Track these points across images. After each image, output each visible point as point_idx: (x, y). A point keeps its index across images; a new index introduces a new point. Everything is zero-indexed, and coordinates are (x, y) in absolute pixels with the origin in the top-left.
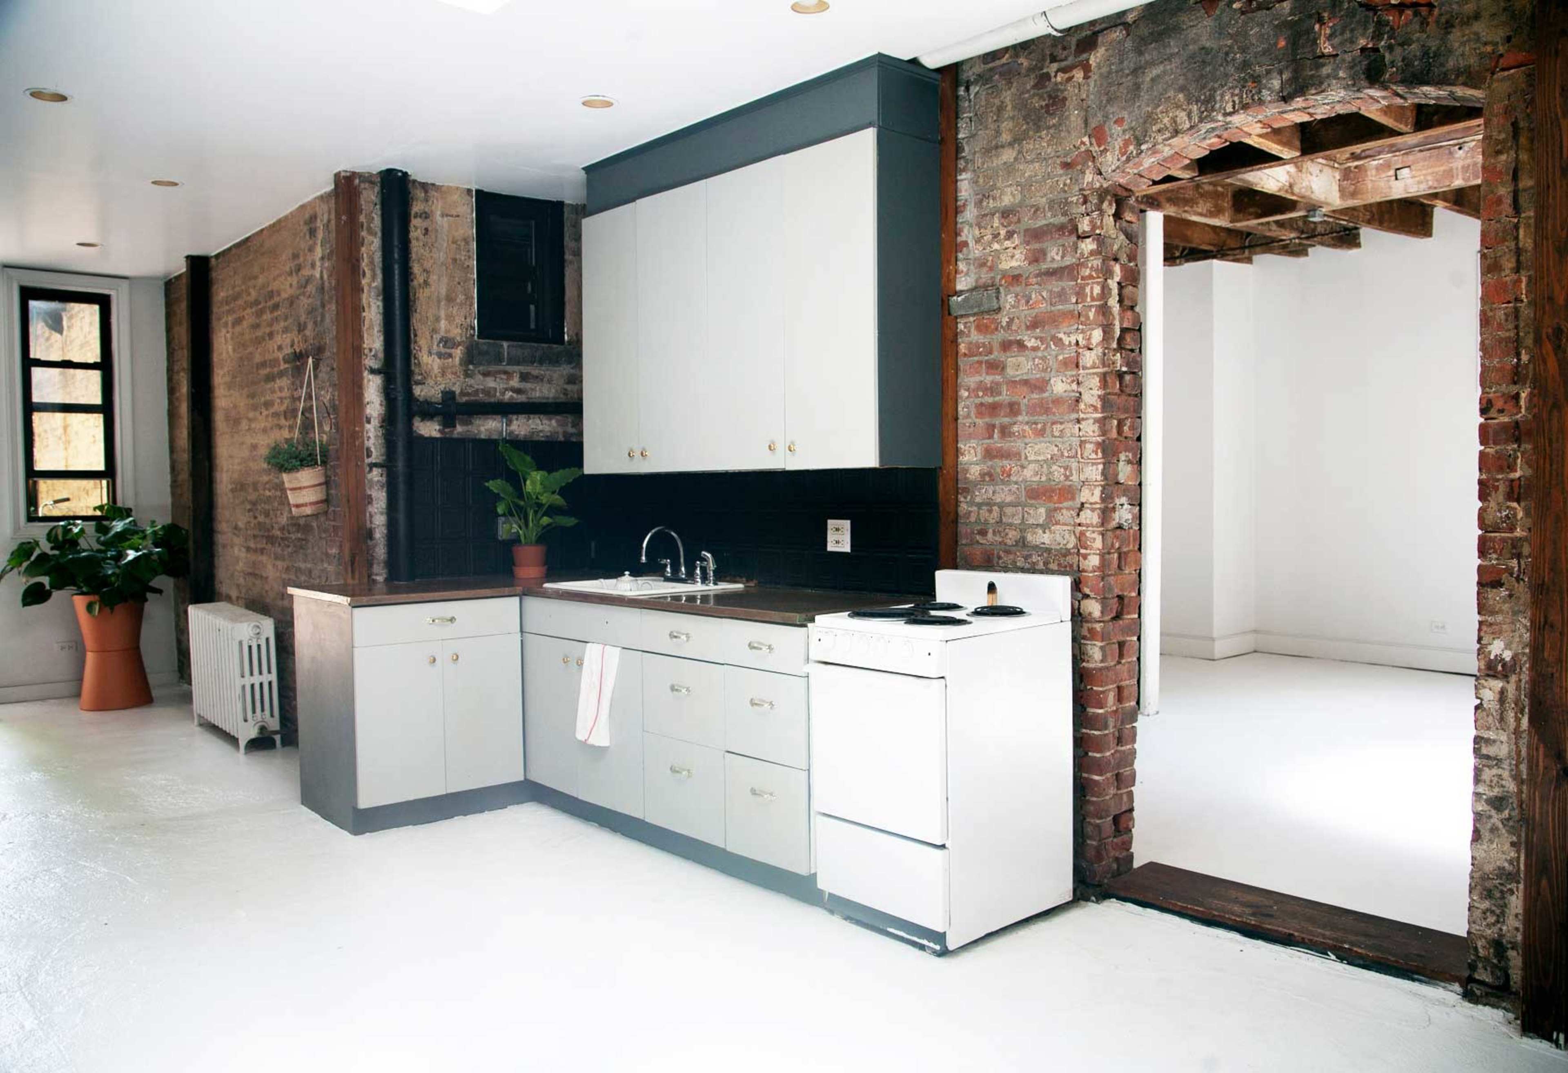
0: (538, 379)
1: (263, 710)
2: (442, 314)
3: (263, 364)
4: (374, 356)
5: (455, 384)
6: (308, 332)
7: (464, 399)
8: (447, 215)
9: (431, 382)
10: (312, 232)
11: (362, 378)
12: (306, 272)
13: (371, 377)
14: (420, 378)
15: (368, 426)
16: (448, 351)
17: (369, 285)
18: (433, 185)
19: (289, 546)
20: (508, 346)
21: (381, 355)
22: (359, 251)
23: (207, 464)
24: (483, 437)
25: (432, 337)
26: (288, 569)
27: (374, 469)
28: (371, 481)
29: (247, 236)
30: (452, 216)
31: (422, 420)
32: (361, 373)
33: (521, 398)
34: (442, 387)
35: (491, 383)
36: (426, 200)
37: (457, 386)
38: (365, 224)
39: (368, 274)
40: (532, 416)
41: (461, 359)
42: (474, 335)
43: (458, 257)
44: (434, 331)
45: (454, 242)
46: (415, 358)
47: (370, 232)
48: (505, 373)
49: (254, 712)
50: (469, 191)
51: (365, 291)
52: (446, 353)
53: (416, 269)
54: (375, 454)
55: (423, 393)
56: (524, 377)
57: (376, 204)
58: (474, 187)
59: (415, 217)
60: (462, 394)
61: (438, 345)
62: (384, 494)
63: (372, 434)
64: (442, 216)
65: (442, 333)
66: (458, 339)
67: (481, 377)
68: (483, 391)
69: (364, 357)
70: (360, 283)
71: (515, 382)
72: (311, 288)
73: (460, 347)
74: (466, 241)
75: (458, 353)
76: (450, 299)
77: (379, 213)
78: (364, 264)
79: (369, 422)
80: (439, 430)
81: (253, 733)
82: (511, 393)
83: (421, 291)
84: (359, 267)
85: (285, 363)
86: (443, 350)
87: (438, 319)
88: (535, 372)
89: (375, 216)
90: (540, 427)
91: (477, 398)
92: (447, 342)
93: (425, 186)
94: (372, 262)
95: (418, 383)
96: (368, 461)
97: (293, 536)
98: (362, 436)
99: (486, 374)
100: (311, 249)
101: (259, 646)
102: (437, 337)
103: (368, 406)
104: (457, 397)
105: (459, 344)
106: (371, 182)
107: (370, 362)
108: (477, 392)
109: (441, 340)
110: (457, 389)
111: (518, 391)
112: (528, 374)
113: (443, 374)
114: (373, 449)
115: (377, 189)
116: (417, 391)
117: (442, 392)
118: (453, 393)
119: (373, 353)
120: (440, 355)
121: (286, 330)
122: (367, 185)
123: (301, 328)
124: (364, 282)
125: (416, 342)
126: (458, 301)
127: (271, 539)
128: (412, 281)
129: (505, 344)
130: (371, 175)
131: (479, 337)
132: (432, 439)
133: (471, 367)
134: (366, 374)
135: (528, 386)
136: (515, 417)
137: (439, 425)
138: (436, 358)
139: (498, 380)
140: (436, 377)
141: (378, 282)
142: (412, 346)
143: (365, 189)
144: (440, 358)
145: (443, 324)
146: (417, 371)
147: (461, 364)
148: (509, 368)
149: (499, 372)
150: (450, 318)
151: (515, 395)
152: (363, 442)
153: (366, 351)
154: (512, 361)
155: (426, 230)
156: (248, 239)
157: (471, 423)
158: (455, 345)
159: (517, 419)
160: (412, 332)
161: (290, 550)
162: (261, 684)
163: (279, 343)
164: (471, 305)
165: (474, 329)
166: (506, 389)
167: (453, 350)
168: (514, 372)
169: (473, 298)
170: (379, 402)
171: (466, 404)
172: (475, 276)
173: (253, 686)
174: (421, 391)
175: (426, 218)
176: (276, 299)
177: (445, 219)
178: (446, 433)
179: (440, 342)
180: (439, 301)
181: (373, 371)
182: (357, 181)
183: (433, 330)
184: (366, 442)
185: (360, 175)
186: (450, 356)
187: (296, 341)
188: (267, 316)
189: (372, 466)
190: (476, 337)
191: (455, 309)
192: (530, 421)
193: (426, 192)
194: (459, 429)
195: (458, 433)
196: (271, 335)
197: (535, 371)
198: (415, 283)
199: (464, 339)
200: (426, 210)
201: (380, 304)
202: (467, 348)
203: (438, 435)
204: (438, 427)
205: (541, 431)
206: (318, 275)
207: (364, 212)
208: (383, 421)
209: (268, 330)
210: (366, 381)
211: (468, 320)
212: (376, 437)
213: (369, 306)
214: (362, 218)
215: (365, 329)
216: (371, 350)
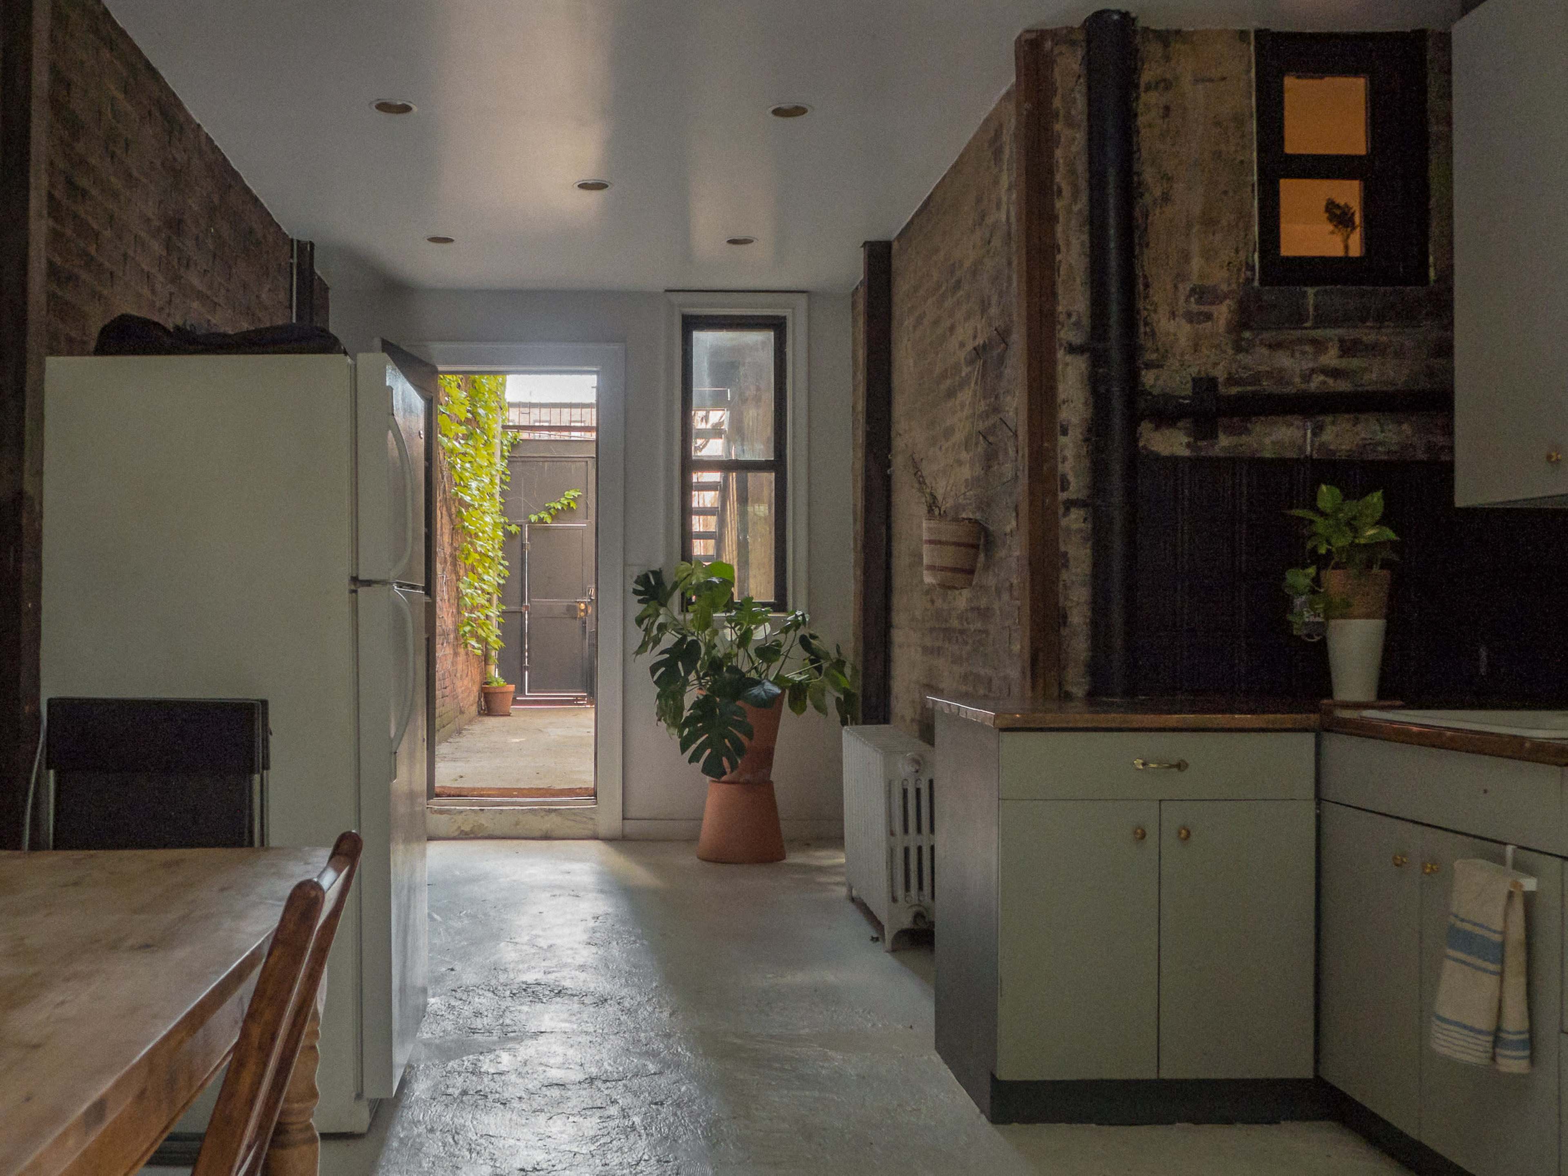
0: (1374, 349)
1: (921, 887)
2: (1195, 248)
3: (944, 376)
4: (1074, 324)
5: (1216, 364)
6: (993, 311)
7: (1234, 390)
8: (1203, 80)
9: (1173, 363)
10: (997, 154)
11: (1054, 362)
12: (990, 220)
13: (1069, 358)
14: (1154, 356)
15: (1062, 440)
16: (1205, 308)
17: (1069, 211)
18: (1178, 32)
19: (966, 643)
20: (1316, 295)
21: (1086, 321)
22: (1051, 155)
23: (883, 530)
24: (1267, 455)
25: (1176, 287)
26: (965, 678)
27: (1072, 510)
28: (1068, 530)
29: (929, 193)
30: (1211, 80)
31: (1157, 428)
32: (1052, 352)
33: (1343, 386)
34: (1194, 371)
35: (1284, 361)
36: (1168, 59)
37: (1220, 367)
38: (1062, 113)
39: (1067, 191)
40: (1362, 417)
41: (1229, 323)
42: (1253, 279)
43: (1223, 147)
44: (1181, 277)
45: (1218, 124)
46: (1146, 324)
47: (1070, 124)
48: (1314, 342)
49: (907, 888)
50: (1243, 35)
51: (1061, 219)
52: (1201, 313)
53: (1148, 174)
54: (1073, 486)
55: (1160, 382)
56: (1348, 349)
57: (1079, 76)
58: (1252, 25)
59: (1148, 88)
60: (1231, 380)
61: (1187, 301)
62: (1088, 551)
63: (1069, 453)
64: (1196, 81)
65: (1195, 280)
66: (1224, 287)
67: (1265, 351)
68: (1269, 374)
69: (1059, 327)
70: (1053, 205)
71: (1331, 358)
72: (996, 242)
73: (1228, 302)
74: (1239, 121)
75: (1223, 312)
76: (1209, 222)
77: (1084, 89)
78: (1060, 178)
79: (1065, 432)
80: (1188, 445)
81: (906, 921)
82: (1322, 378)
83: (1158, 211)
84: (1052, 181)
85: (967, 366)
86: (1194, 307)
87: (1186, 257)
88: (1370, 337)
89: (1078, 96)
90: (1380, 437)
91: (1258, 388)
92: (1201, 293)
93: (1165, 38)
94: (1072, 172)
95: (1149, 366)
96: (1063, 496)
97: (972, 627)
98: (1055, 458)
99: (1275, 346)
100: (996, 182)
101: (918, 791)
102: (1184, 288)
103: (1064, 407)
104: (1220, 387)
105: (1226, 297)
106: (1073, 43)
107: (1068, 334)
108: (1256, 378)
109: (1193, 291)
110: (1220, 373)
111: (1335, 373)
112: (1356, 342)
113: (1196, 348)
114: (1071, 478)
115: (1080, 53)
116: (1149, 378)
117: (1193, 380)
118: (1212, 382)
119: (1074, 319)
120: (1190, 317)
121: (967, 318)
122: (1063, 48)
123: (984, 306)
124: (1059, 204)
125: (1146, 297)
126: (1224, 222)
127: (948, 633)
128: (1142, 195)
129: (1311, 291)
130: (1071, 30)
131: (1262, 282)
132: (1174, 460)
133: (1247, 334)
134: (1060, 354)
135: (1355, 363)
136: (1329, 419)
137: (1189, 435)
138: (1183, 322)
139: (1297, 355)
140: (1182, 355)
141: (1082, 204)
142: (1140, 305)
143: (1061, 53)
144: (1191, 321)
145: (1196, 263)
146: (1149, 344)
147: (1229, 331)
148: (1318, 333)
149: (1300, 341)
150: (1208, 254)
151: (1331, 381)
152: (1054, 469)
153: (1062, 318)
154: (1321, 321)
155: (1167, 108)
156: (930, 197)
157: (1247, 431)
158: (1217, 298)
159: (1333, 423)
160: (1141, 280)
161: (969, 648)
162: (920, 849)
163: (960, 338)
164: (1248, 228)
165: (1252, 269)
166: (1313, 371)
167: (1214, 307)
168: (1331, 339)
169: (1250, 215)
170: (1082, 400)
171: (1239, 397)
172: (1255, 178)
173: (907, 850)
174: (1157, 379)
175: (1167, 88)
176: (958, 273)
177: (1200, 86)
178: (1200, 449)
179: (1190, 296)
180: (1189, 226)
181: (1072, 349)
182: (1048, 45)
183: (1178, 275)
184: (1060, 466)
185: (1054, 34)
186: (1208, 317)
187: (979, 327)
188: (949, 303)
189: (1070, 504)
190: (1256, 283)
191: (1219, 237)
192: (1359, 427)
193: (1166, 45)
194: (1224, 441)
195: (1223, 448)
196: (952, 329)
197: (1368, 335)
198: (1147, 199)
199: (1234, 286)
200: (1168, 76)
201: (1085, 237)
202: (1240, 302)
203: (1187, 453)
204: (1185, 440)
205: (1380, 443)
206: (1004, 219)
207: (1060, 91)
208: (1089, 430)
209: (948, 324)
210: (1060, 367)
211: (1242, 255)
212: (1078, 457)
213: (1068, 244)
214: (1057, 103)
215: (1059, 281)
216: (1069, 315)
